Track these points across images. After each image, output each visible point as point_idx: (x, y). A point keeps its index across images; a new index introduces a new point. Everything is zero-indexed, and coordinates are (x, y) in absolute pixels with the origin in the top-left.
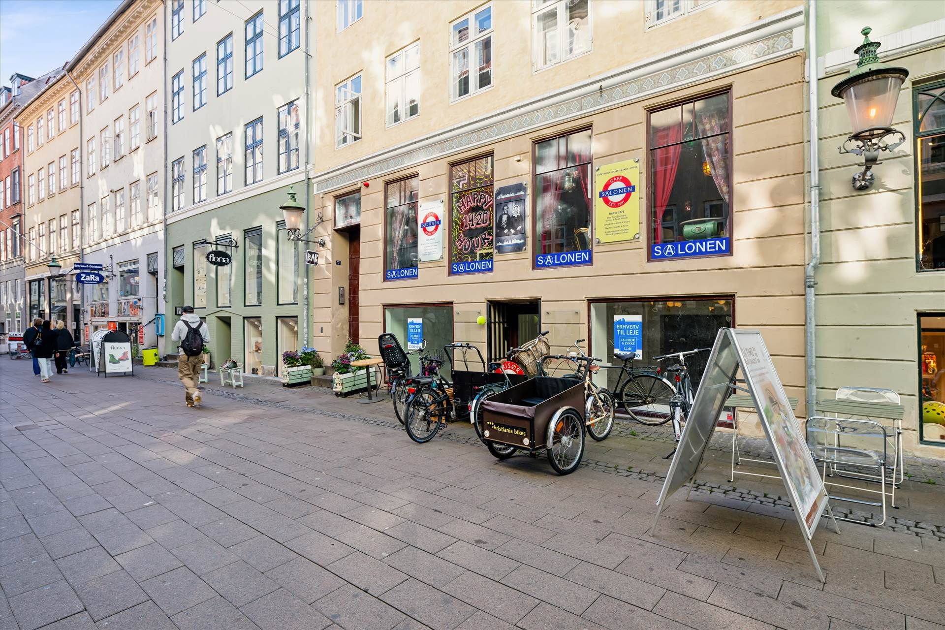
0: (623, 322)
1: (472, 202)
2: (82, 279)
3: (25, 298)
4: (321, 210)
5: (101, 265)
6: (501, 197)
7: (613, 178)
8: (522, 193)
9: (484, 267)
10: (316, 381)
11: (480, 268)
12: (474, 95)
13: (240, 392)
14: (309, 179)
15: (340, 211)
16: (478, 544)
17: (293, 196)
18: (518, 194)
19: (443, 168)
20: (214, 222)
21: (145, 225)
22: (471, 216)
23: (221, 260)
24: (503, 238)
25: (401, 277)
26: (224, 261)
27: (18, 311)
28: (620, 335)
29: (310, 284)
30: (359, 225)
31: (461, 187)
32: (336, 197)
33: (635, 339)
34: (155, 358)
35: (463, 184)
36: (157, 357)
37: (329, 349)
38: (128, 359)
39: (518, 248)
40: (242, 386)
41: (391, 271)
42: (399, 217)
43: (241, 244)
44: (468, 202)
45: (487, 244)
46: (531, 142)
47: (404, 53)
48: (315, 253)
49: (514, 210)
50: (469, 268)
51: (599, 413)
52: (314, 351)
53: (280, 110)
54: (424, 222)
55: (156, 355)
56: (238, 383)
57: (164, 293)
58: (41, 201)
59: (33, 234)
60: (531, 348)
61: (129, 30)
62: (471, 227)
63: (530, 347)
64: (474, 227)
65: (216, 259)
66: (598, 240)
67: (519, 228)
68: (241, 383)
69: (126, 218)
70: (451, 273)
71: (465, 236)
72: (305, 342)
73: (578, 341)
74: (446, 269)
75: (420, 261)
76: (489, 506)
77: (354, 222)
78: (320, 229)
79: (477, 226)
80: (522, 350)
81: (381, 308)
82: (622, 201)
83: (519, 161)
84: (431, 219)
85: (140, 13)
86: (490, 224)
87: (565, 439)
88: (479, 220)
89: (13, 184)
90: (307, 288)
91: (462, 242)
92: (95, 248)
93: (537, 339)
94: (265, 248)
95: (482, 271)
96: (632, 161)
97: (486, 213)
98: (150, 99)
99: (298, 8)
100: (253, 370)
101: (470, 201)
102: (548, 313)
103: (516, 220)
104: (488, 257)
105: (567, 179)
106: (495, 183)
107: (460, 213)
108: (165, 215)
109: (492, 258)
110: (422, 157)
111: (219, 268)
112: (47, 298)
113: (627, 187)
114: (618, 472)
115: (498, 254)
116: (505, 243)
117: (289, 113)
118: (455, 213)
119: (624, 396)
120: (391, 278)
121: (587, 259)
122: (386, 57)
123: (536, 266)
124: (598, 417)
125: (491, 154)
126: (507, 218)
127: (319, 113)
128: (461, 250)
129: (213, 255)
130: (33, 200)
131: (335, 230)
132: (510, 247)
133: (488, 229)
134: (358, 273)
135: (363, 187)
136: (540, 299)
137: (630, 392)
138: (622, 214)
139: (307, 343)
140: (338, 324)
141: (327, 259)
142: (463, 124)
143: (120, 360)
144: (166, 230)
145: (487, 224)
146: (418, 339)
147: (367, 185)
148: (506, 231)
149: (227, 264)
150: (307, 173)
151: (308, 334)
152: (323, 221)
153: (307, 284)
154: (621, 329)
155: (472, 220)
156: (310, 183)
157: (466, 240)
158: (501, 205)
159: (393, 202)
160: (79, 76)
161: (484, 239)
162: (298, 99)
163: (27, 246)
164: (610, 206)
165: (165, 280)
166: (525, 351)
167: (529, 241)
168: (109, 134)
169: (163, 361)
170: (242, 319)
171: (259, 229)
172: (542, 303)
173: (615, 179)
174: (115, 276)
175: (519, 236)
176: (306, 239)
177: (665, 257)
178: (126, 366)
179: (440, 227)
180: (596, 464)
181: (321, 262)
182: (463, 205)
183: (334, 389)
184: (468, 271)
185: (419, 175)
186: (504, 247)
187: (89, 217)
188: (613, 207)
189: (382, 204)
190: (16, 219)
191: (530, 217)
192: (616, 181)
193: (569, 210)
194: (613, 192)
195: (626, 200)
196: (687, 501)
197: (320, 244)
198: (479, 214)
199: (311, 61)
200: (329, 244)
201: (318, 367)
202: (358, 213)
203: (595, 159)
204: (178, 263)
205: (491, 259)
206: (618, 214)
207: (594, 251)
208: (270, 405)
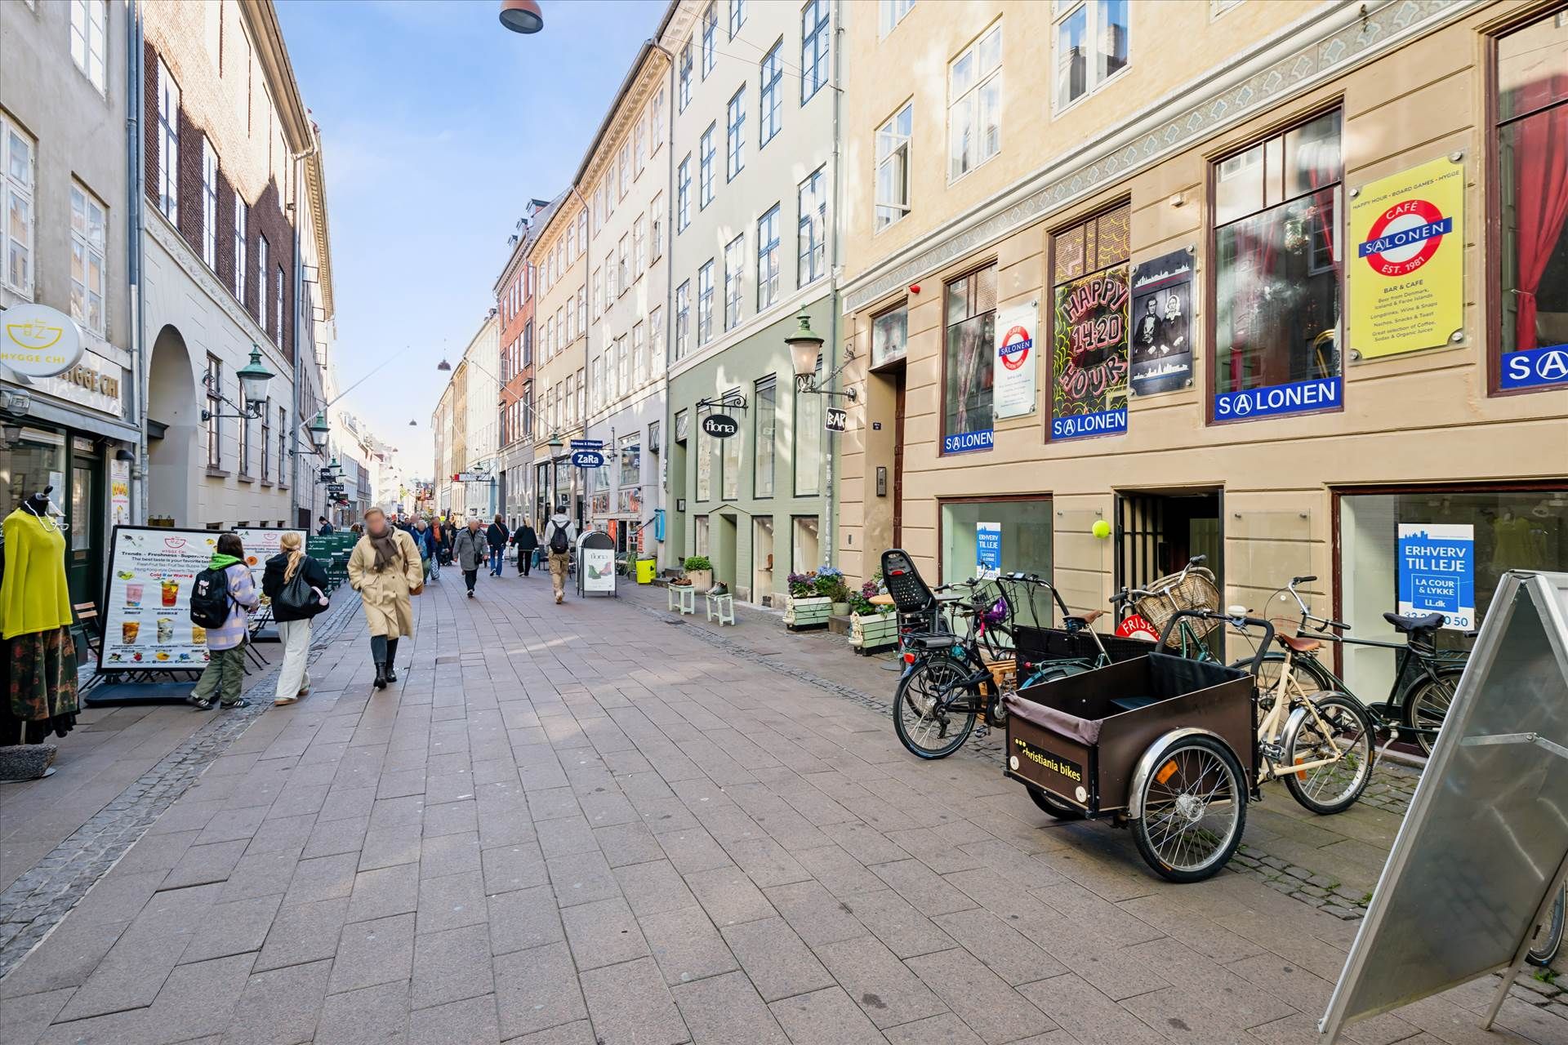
0: (1423, 541)
1: (1091, 299)
2: (579, 461)
3: (534, 487)
4: (851, 341)
5: (601, 442)
6: (1144, 282)
7: (1394, 209)
8: (1184, 269)
9: (1110, 423)
10: (835, 624)
11: (1103, 427)
12: (1095, 94)
13: (724, 633)
14: (837, 291)
15: (878, 339)
16: (864, 1006)
17: (805, 321)
18: (1178, 272)
19: (1038, 239)
20: (721, 372)
21: (647, 383)
22: (1087, 326)
23: (723, 428)
24: (1145, 363)
25: (967, 448)
26: (727, 430)
27: (527, 504)
28: (1414, 570)
29: (836, 463)
30: (904, 360)
31: (1070, 273)
32: (874, 316)
33: (1455, 580)
34: (651, 572)
35: (1073, 267)
36: (654, 571)
37: (859, 572)
38: (610, 573)
39: (1177, 383)
40: (733, 623)
41: (952, 438)
42: (970, 340)
43: (750, 404)
44: (1082, 300)
45: (1117, 378)
46: (1205, 162)
47: (978, 46)
48: (840, 412)
49: (1167, 305)
50: (1082, 426)
51: (1325, 750)
52: (837, 574)
53: (802, 186)
54: (1004, 346)
55: (652, 569)
56: (727, 619)
57: (665, 479)
58: (550, 361)
59: (543, 405)
60: (1167, 591)
61: (635, 113)
62: (1088, 348)
63: (1166, 589)
64: (1094, 346)
65: (716, 428)
66: (1355, 354)
67: (1177, 342)
68: (731, 618)
69: (628, 375)
70: (1050, 437)
71: (1077, 365)
72: (827, 559)
73: (1296, 581)
74: (1040, 432)
75: (997, 417)
76: (953, 921)
77: (898, 355)
78: (850, 371)
79: (1099, 345)
80: (1150, 593)
81: (935, 503)
82: (1416, 257)
83: (1179, 205)
84: (1017, 339)
85: (645, 86)
86: (1122, 340)
87: (1184, 801)
88: (1104, 331)
89: (526, 341)
90: (832, 469)
91: (1071, 377)
92: (598, 418)
93: (1184, 573)
94: (780, 407)
95: (1106, 431)
96: (1445, 159)
97: (1117, 318)
98: (655, 204)
99: (826, 19)
100: (765, 598)
101: (1086, 298)
102: (1238, 517)
103: (1173, 326)
104: (1121, 405)
105: (1289, 226)
106: (1132, 257)
107: (1067, 322)
108: (668, 366)
109: (1126, 406)
110: (1002, 228)
111: (727, 440)
112: (553, 487)
113: (1430, 225)
114: (1329, 903)
115: (1136, 397)
116: (1150, 375)
117: (813, 190)
118: (1058, 325)
119: (1414, 715)
120: (952, 450)
121: (1331, 397)
122: (949, 62)
123: (1214, 416)
124: (1321, 757)
125: (1124, 201)
126: (1155, 323)
127: (852, 180)
128: (1069, 393)
129: (712, 422)
130: (543, 360)
131: (872, 372)
132: (1159, 380)
133: (1118, 348)
134: (902, 442)
135: (911, 294)
136: (1222, 487)
137: (1429, 707)
138: (1418, 288)
139: (830, 561)
140: (874, 530)
141: (859, 421)
142: (1072, 152)
143: (601, 573)
144: (668, 388)
145: (1117, 340)
146: (992, 560)
147: (916, 291)
148: (1152, 350)
149: (732, 434)
150: (834, 282)
151: (831, 544)
152: (854, 358)
153: (832, 463)
154: (1416, 556)
155: (1090, 335)
156: (839, 299)
157: (1078, 374)
158: (1143, 298)
159: (957, 316)
160: (586, 189)
161: (1111, 370)
162: (825, 164)
163: (537, 421)
164: (1386, 274)
165: (666, 461)
166: (1155, 596)
167: (1200, 367)
168: (614, 261)
169: (661, 579)
170: (750, 519)
171: (772, 377)
172: (1226, 494)
173: (1399, 209)
174: (616, 456)
175: (1177, 357)
176: (828, 390)
177: (1542, 380)
178: (608, 583)
179: (1032, 351)
180: (1283, 870)
181: (851, 425)
182: (1074, 306)
183: (851, 641)
184: (1081, 433)
185: (998, 261)
186: (1148, 383)
187: (594, 376)
188: (1393, 274)
189: (939, 321)
190: (528, 386)
191: (1203, 317)
192: (1400, 214)
193: (1289, 293)
194: (1393, 242)
195: (1427, 253)
196: (1490, 1030)
197: (849, 396)
198: (1104, 321)
199: (844, 99)
200: (862, 397)
201: (840, 602)
202: (905, 338)
203: (1350, 172)
204: (681, 437)
205: (1124, 408)
206: (1406, 290)
207: (1347, 379)
208: (750, 658)
